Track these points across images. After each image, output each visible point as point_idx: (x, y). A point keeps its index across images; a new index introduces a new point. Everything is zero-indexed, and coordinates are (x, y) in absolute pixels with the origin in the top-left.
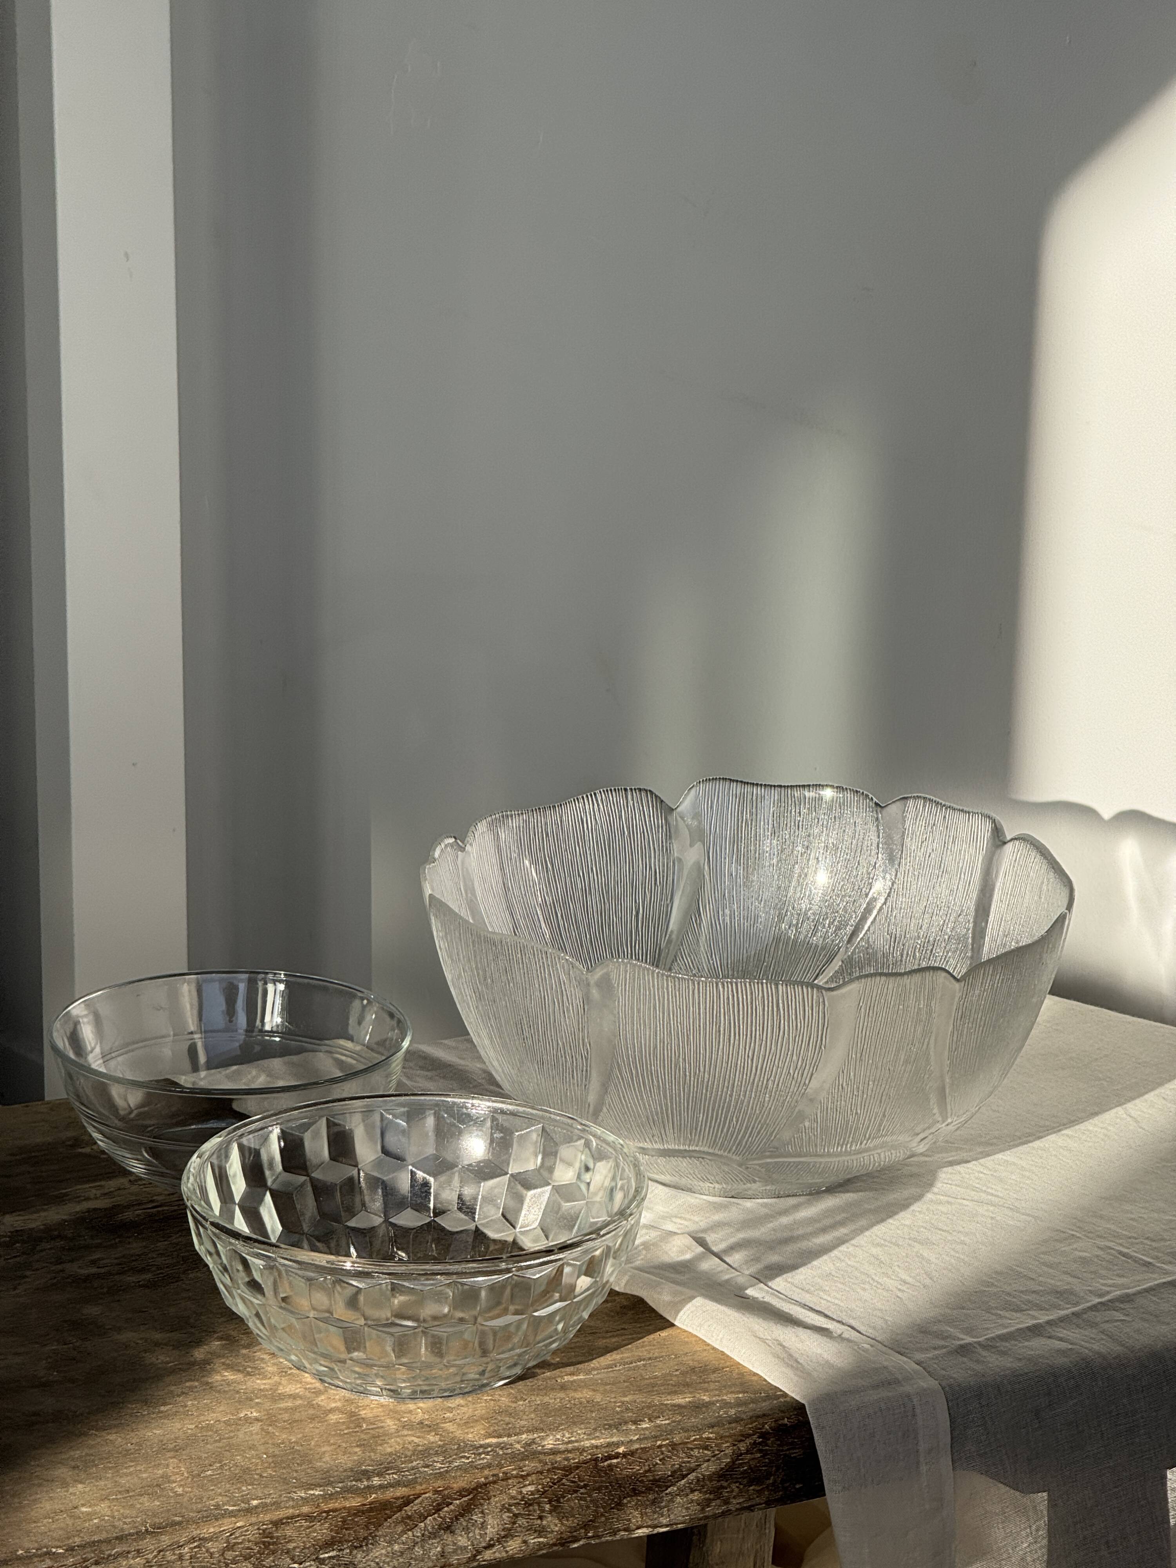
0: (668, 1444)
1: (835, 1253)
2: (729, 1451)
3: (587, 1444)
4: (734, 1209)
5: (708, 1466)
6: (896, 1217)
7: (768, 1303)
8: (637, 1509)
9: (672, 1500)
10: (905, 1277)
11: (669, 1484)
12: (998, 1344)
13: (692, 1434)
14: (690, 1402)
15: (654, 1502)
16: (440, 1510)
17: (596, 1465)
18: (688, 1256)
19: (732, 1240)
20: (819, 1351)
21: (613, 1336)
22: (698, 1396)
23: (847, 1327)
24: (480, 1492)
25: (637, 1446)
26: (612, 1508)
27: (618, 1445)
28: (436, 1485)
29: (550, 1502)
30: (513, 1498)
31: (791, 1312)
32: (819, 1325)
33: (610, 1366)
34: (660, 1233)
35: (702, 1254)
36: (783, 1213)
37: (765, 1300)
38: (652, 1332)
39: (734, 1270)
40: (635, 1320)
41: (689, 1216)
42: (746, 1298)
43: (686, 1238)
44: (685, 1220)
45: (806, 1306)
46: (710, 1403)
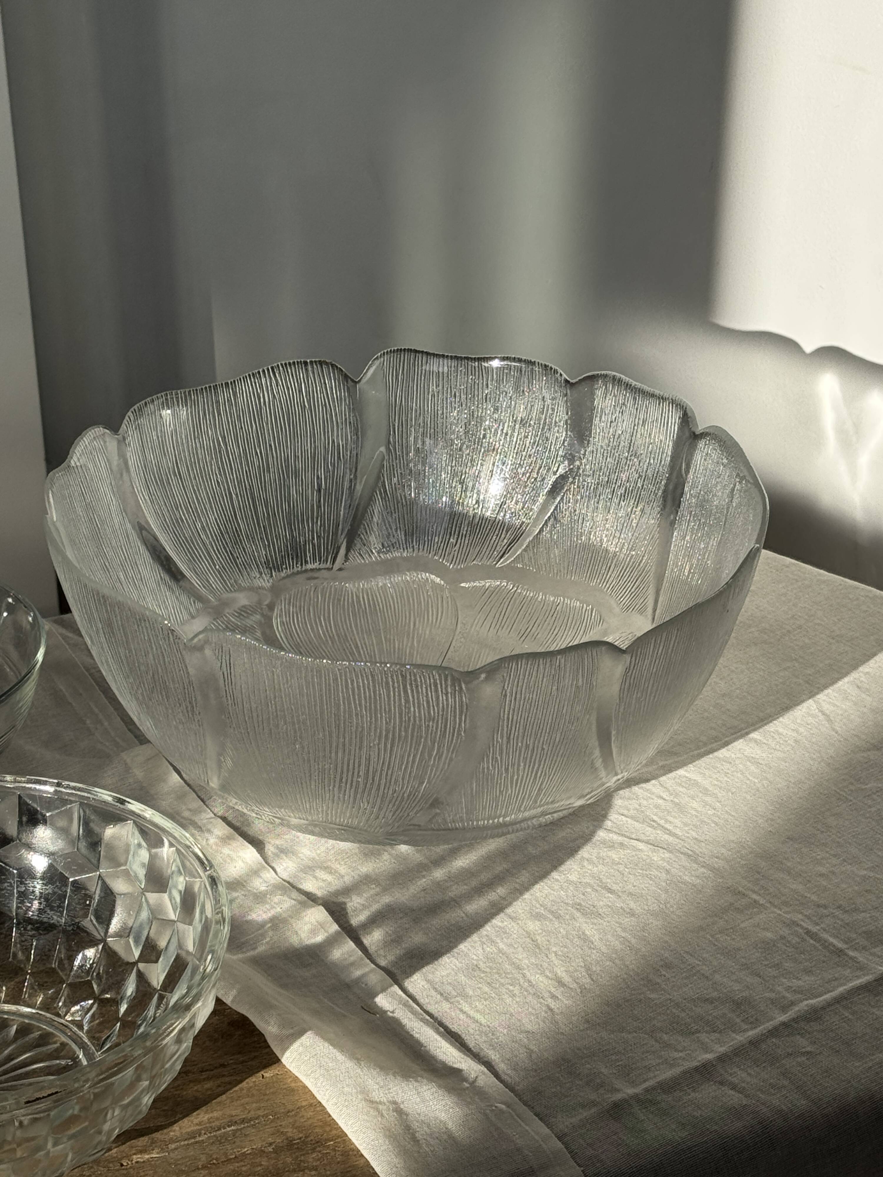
1: (488, 929)
4: (386, 856)
6: (562, 868)
7: (397, 1022)
10: (561, 972)
12: (659, 1098)
18: (319, 938)
19: (375, 907)
20: (443, 1116)
21: (208, 1079)
23: (483, 1068)
31: (422, 1039)
32: (451, 1064)
33: (192, 1135)
34: (293, 902)
35: (337, 933)
36: (439, 862)
37: (395, 1015)
38: (252, 1071)
39: (368, 961)
40: (240, 1053)
41: (336, 866)
42: (372, 1010)
43: (321, 908)
44: (331, 873)
45: (441, 1024)
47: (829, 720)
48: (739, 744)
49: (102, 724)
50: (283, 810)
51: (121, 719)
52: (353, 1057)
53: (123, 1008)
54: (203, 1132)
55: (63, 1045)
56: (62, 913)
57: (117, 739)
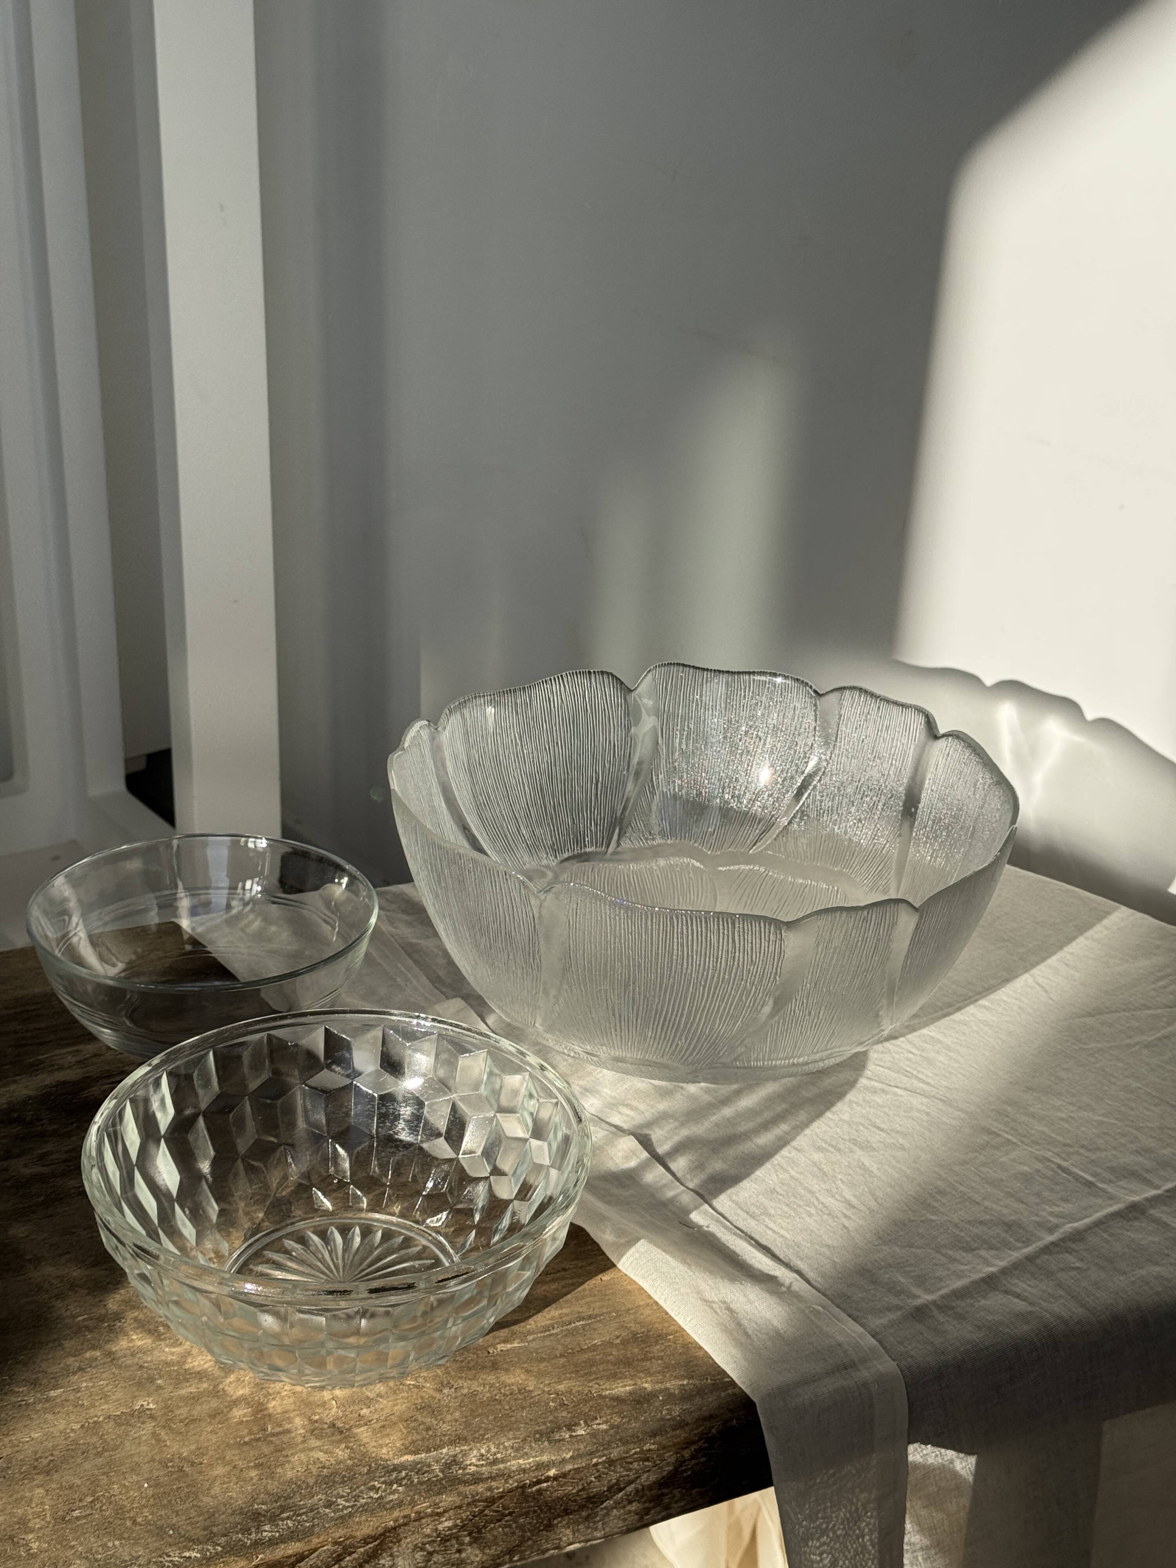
0: (604, 1462)
1: (778, 1159)
2: (673, 1459)
3: (514, 1464)
4: (678, 1096)
5: (649, 1476)
6: (834, 1109)
7: (713, 1235)
8: (569, 1527)
9: (607, 1514)
10: (848, 1195)
11: (604, 1499)
12: (954, 1304)
13: (632, 1446)
14: (630, 1393)
15: (587, 1518)
16: (341, 1560)
17: (523, 1492)
18: (633, 1164)
19: (676, 1139)
20: (768, 1315)
21: (553, 1280)
22: (639, 1382)
23: (795, 1275)
24: (389, 1537)
25: (569, 1467)
26: (542, 1530)
27: (547, 1466)
28: (337, 1535)
29: (470, 1535)
30: (428, 1536)
31: (738, 1250)
32: (766, 1271)
33: (547, 1329)
34: (606, 1133)
35: (648, 1160)
36: (725, 1101)
37: (710, 1229)
38: (592, 1275)
39: (678, 1184)
40: (577, 1259)
41: (635, 1103)
42: (690, 1225)
43: (632, 1137)
44: (632, 1109)
45: (752, 1238)
46: (653, 1395)
47: (1046, 991)
48: (971, 1009)
49: (411, 982)
50: (604, 1048)
51: (428, 978)
52: (684, 1262)
53: (477, 1217)
54: (556, 1326)
55: (425, 1248)
56: (418, 1131)
57: (426, 994)
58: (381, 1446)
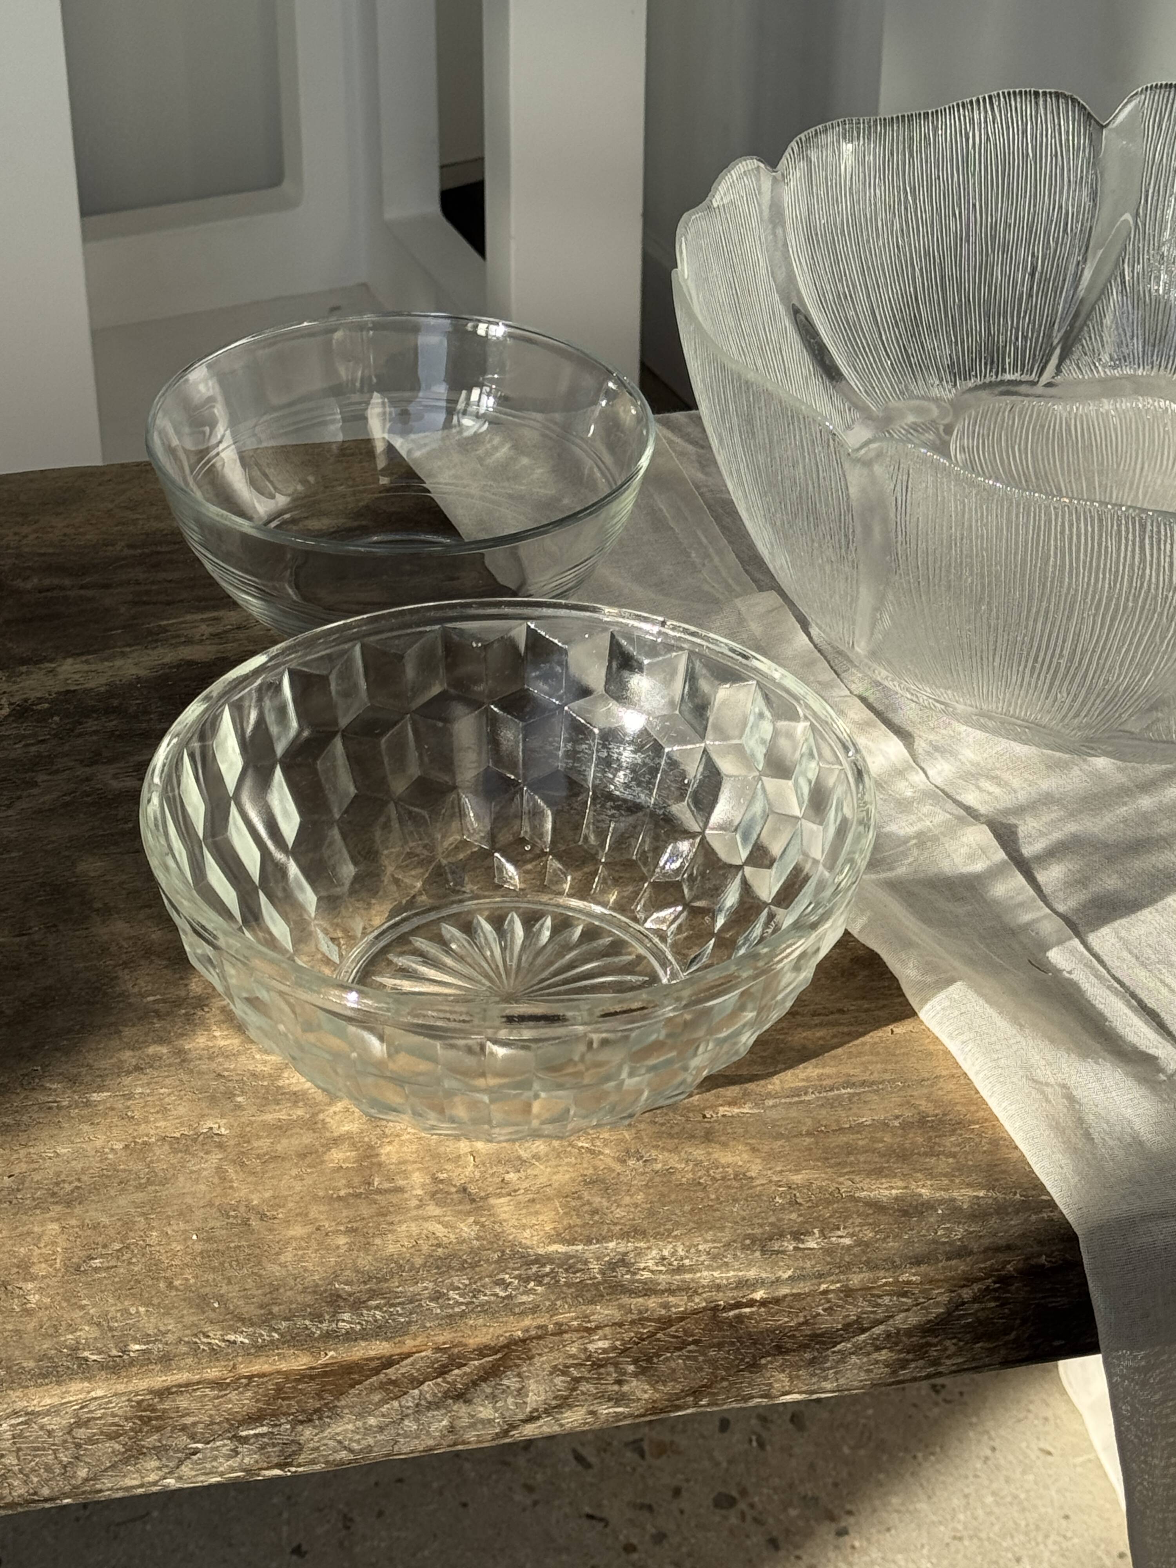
0: (839, 1290)
2: (945, 1298)
3: (705, 1276)
4: (1076, 771)
5: (907, 1317)
7: (1074, 986)
8: (783, 1371)
9: (843, 1361)
11: (839, 1340)
13: (882, 1273)
14: (896, 1199)
15: (812, 1362)
16: (446, 1373)
17: (715, 1317)
18: (979, 867)
19: (1057, 836)
20: (1129, 1112)
21: (821, 1025)
22: (913, 1186)
24: (516, 1351)
25: (784, 1291)
26: (742, 1370)
27: (753, 1285)
28: (441, 1339)
29: (635, 1362)
30: (573, 1356)
31: (1107, 1013)
32: (1143, 1048)
33: (797, 1092)
34: (948, 816)
35: (1004, 863)
36: (1147, 786)
37: (1072, 976)
38: (878, 1024)
39: (1041, 904)
40: (863, 998)
41: (1006, 776)
42: (1044, 967)
43: (985, 827)
44: (999, 785)
45: (1134, 996)
46: (929, 1206)
49: (711, 560)
50: (949, 692)
51: (737, 556)
52: (1015, 1020)
53: (720, 921)
54: (810, 1090)
55: (640, 958)
56: (651, 790)
57: (730, 581)
58: (524, 1227)
